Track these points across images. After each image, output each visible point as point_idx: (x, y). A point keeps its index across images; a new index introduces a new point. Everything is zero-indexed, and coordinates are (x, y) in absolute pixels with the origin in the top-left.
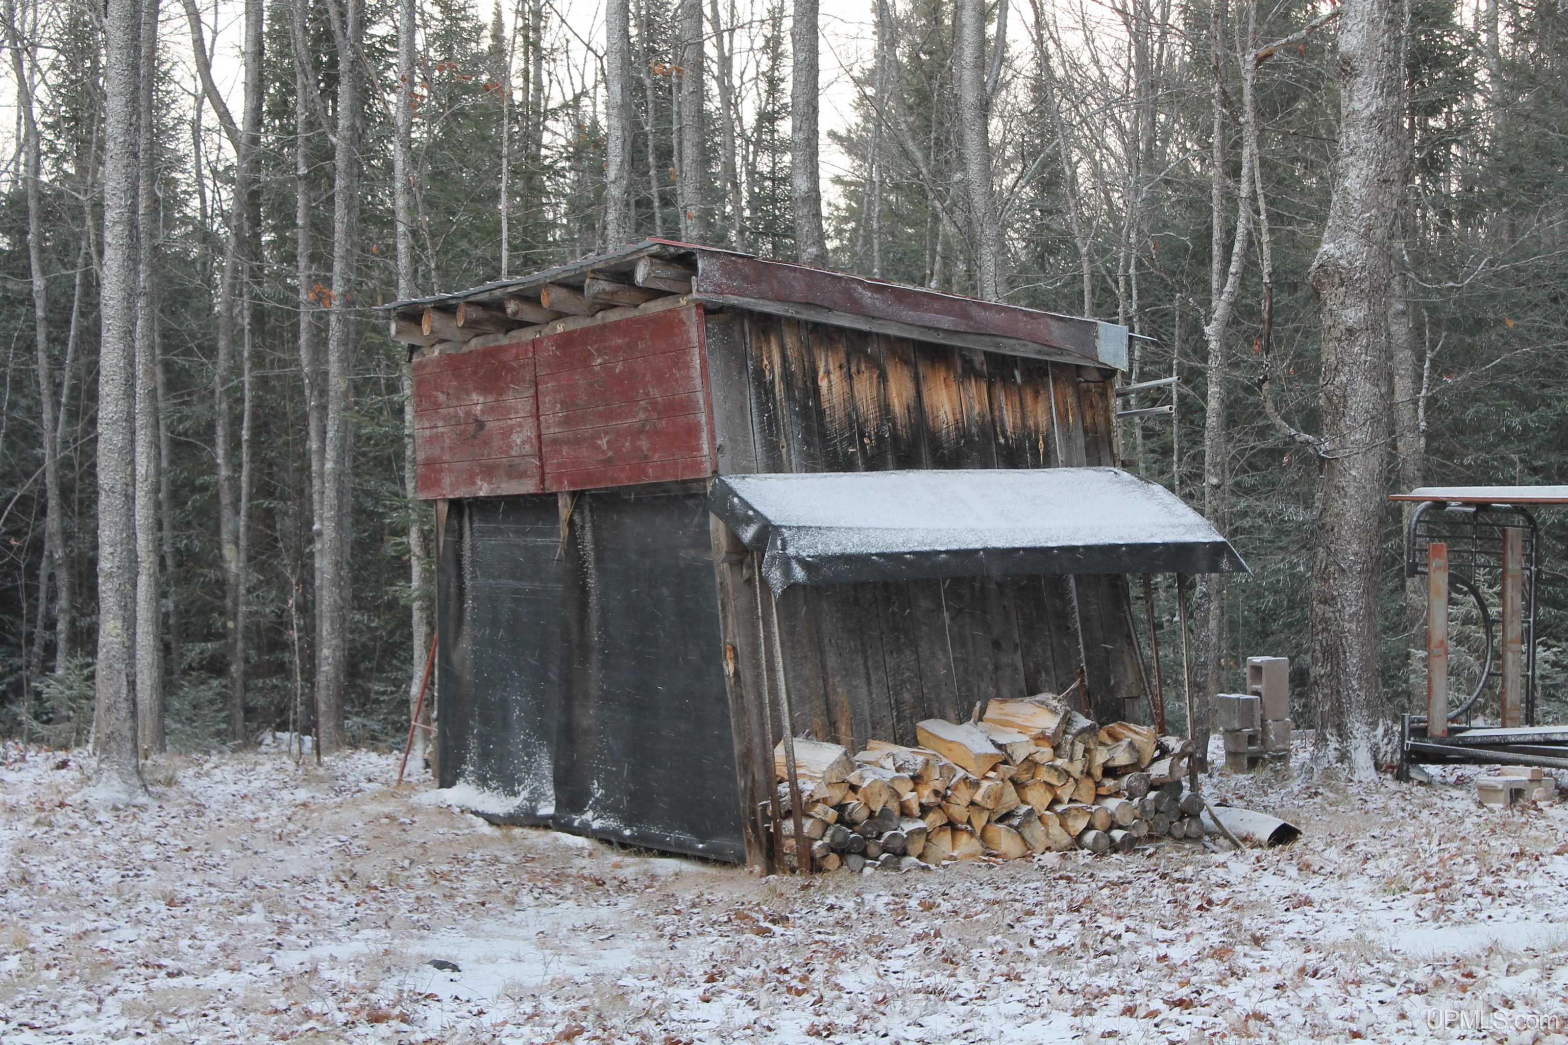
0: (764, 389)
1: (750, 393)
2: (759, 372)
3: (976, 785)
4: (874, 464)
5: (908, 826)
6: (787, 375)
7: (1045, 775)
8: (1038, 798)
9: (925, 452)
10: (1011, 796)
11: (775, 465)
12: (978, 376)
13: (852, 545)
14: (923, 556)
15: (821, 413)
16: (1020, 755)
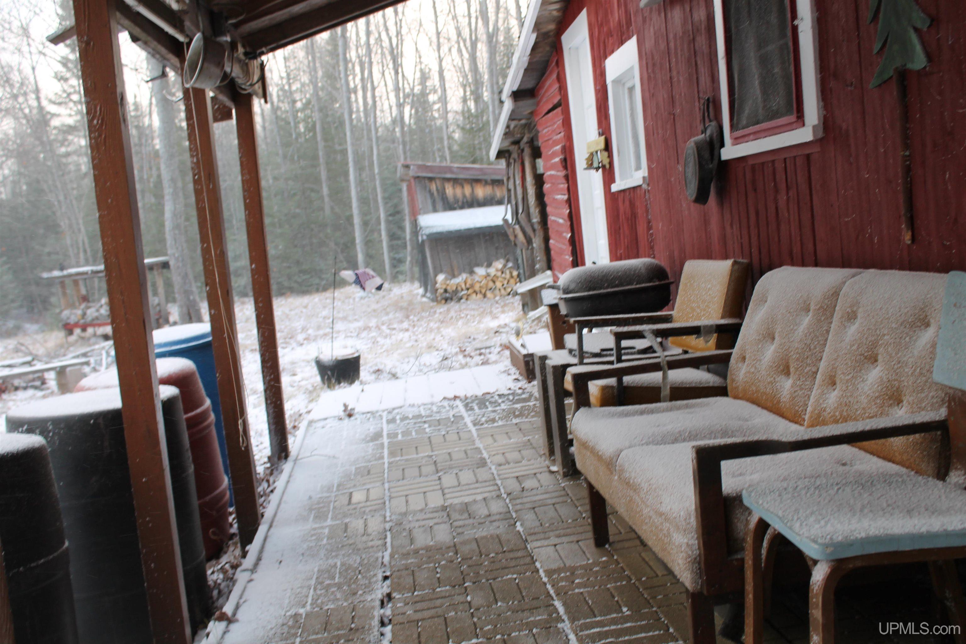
0: (432, 195)
1: (428, 196)
2: (430, 191)
3: (481, 282)
4: (462, 208)
5: (463, 293)
6: (437, 190)
7: (500, 279)
8: (499, 284)
9: (475, 203)
10: (491, 284)
11: (435, 210)
12: (489, 184)
13: (439, 230)
14: (469, 230)
15: (447, 198)
16: (493, 274)
